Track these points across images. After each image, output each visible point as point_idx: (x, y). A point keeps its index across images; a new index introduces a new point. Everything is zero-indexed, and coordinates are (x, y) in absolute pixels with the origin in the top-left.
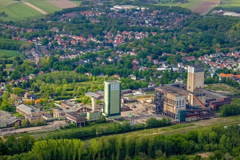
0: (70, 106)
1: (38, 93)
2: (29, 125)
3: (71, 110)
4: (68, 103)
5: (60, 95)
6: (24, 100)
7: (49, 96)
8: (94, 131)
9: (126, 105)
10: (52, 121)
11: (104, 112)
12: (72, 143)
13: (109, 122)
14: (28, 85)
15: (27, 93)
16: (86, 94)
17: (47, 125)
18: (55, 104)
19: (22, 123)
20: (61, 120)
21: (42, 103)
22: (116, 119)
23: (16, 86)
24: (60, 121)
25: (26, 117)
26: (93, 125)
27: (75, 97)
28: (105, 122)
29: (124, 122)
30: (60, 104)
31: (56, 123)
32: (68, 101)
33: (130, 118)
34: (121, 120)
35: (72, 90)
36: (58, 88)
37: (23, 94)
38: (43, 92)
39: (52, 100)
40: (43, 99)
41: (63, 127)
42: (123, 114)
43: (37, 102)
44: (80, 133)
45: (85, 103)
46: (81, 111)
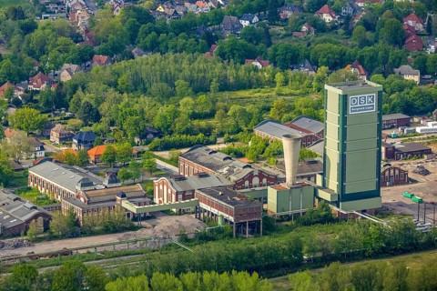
0: (211, 166)
1: (96, 127)
2: (75, 229)
3: (214, 180)
4: (202, 159)
5: (171, 133)
6: (49, 148)
7: (134, 135)
8: (297, 249)
9: (393, 163)
10: (151, 216)
11: (324, 187)
13: (342, 218)
14: (58, 101)
15: (59, 127)
16: (257, 131)
17: (134, 228)
18: (158, 162)
19: (52, 223)
20: (181, 213)
21: (111, 159)
22: (364, 212)
23: (17, 104)
24: (178, 218)
25: (66, 206)
26: (290, 229)
27: (219, 140)
28: (328, 219)
29: (394, 220)
30: (175, 162)
31: (164, 223)
32: (201, 150)
33: (410, 207)
34: (382, 212)
35: (211, 115)
36: (164, 110)
37: (45, 127)
38: (112, 123)
39: (146, 148)
40: (115, 147)
41: (191, 236)
42: (389, 195)
43: (97, 156)
44: (251, 254)
45: (258, 159)
46: (247, 183)
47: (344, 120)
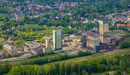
1: (16, 37)
2: (10, 56)
3: (34, 47)
4: (33, 43)
5: (29, 38)
6: (8, 41)
7: (22, 39)
8: (47, 59)
9: (65, 43)
10: (23, 54)
11: (53, 48)
12: (34, 67)
13: (56, 53)
14: (11, 33)
15: (10, 37)
16: (43, 38)
17: (20, 56)
18: (26, 43)
19: (6, 55)
20: (28, 53)
21: (18, 43)
22: (59, 52)
23: (4, 34)
24: (27, 54)
25: (8, 52)
26: (47, 55)
27: (37, 39)
28: (53, 53)
29: (65, 53)
30: (28, 43)
31: (25, 55)
32: (33, 41)
33: (67, 51)
34: (63, 52)
35: (35, 35)
36: (27, 34)
37: (8, 38)
38: (19, 37)
39: (24, 41)
40: (19, 41)
41: (29, 57)
42: (64, 49)
43: (15, 43)
44: (39, 61)
45: (43, 43)
46: (40, 47)
47: (56, 36)
